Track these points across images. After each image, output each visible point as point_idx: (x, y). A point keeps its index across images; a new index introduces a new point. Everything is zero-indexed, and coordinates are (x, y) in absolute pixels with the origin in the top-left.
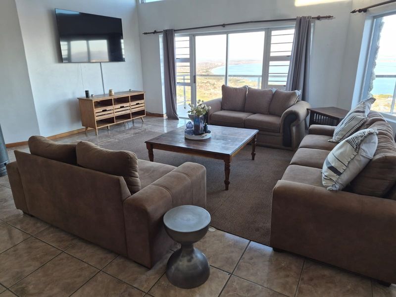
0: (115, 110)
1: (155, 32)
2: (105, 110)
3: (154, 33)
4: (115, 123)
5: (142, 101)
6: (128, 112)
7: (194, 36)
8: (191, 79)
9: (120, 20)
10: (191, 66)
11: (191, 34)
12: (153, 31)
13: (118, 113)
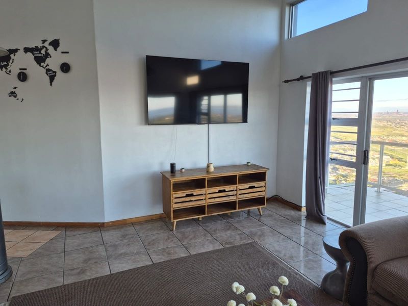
0: (208, 196)
1: (302, 78)
2: (192, 195)
3: (298, 80)
4: (206, 215)
5: (262, 184)
6: (232, 199)
7: (371, 79)
8: (357, 157)
9: (247, 65)
10: (360, 133)
11: (366, 77)
12: (298, 77)
13: (213, 200)
